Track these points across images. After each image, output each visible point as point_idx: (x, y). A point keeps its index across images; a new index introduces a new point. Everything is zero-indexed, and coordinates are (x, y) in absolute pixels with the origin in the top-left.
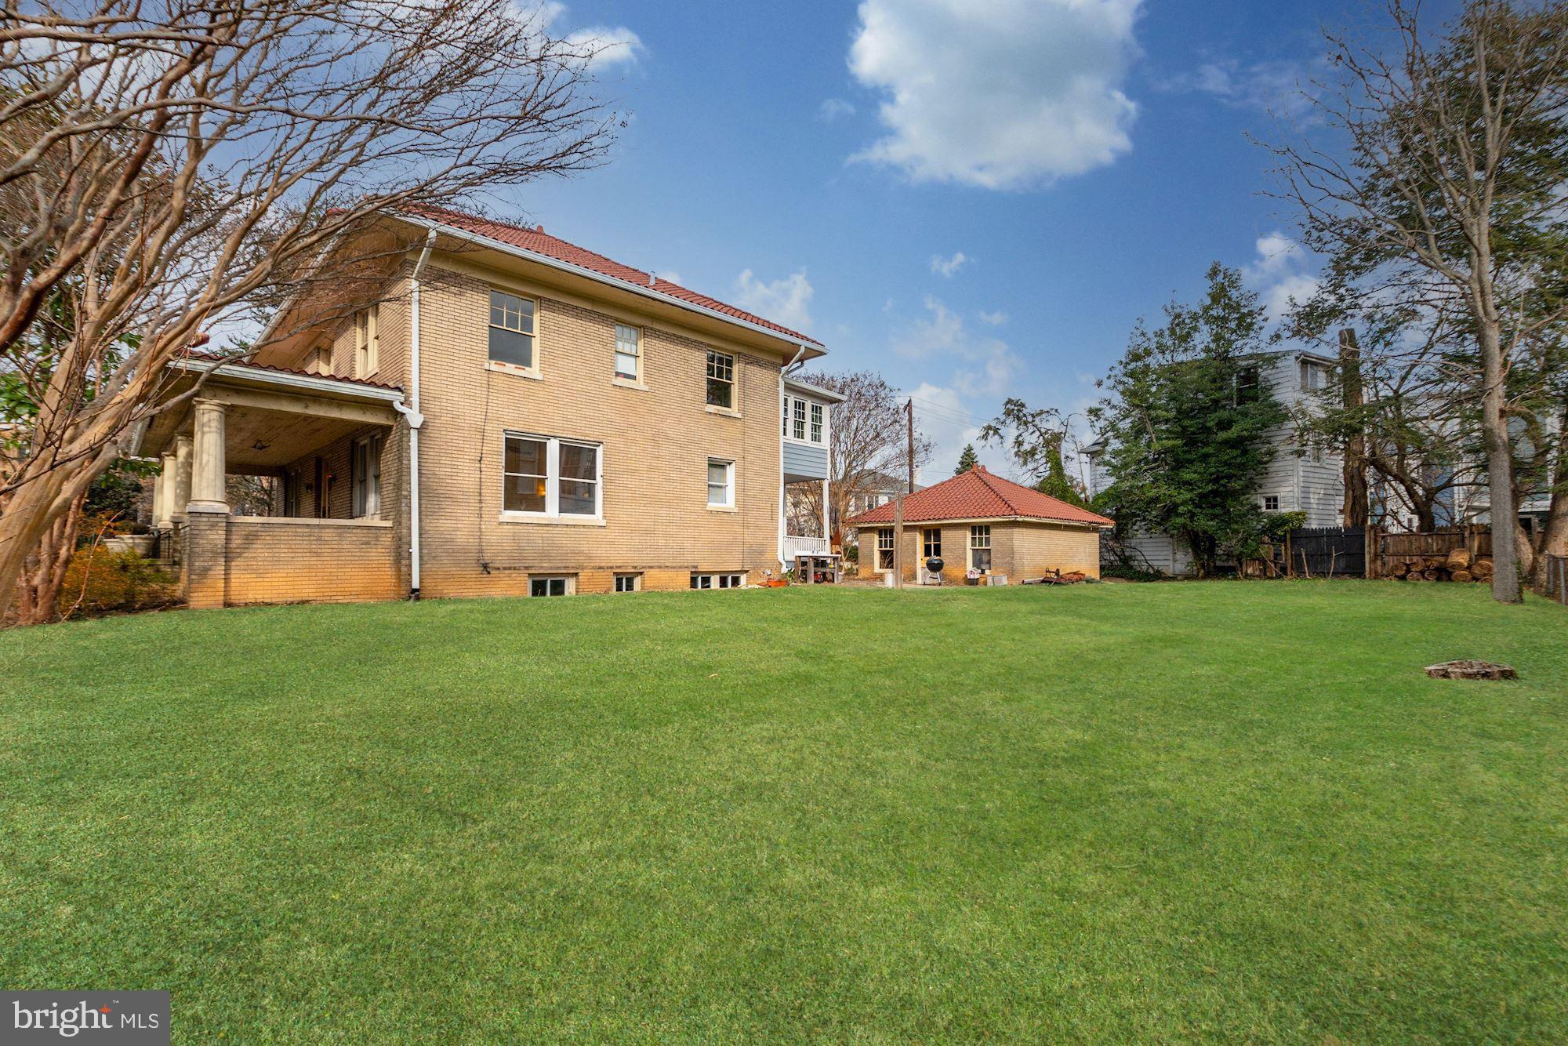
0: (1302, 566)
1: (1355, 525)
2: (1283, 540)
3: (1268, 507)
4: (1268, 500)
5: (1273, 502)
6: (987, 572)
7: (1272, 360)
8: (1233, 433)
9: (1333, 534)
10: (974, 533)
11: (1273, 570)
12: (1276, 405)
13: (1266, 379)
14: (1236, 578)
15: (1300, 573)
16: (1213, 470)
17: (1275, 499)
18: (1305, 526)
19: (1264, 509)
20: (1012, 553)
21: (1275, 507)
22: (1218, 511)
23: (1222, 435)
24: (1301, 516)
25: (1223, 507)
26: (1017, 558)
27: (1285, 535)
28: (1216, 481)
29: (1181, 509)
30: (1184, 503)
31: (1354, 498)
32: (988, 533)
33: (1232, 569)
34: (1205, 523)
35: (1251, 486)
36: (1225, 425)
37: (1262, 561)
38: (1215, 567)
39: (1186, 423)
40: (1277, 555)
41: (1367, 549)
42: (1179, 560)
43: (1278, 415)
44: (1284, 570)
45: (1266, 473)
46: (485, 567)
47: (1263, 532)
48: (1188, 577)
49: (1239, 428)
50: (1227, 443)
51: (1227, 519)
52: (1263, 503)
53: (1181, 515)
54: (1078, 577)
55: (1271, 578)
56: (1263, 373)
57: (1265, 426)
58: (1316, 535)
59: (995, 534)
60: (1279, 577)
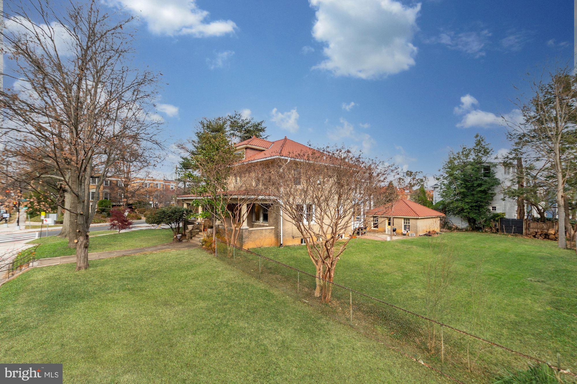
0: (503, 229)
1: (520, 218)
2: (497, 221)
3: (493, 210)
4: (493, 207)
5: (494, 209)
6: (409, 232)
7: (495, 166)
8: (482, 188)
9: (513, 220)
10: (404, 220)
11: (494, 230)
12: (496, 179)
13: (493, 171)
14: (482, 232)
15: (503, 232)
16: (476, 199)
17: (495, 207)
18: (504, 217)
19: (491, 210)
20: (416, 227)
21: (495, 210)
22: (477, 211)
23: (479, 189)
24: (504, 214)
25: (479, 210)
26: (418, 228)
27: (498, 220)
28: (477, 202)
29: (465, 211)
30: (467, 209)
31: (520, 210)
32: (409, 220)
33: (481, 228)
34: (472, 215)
35: (488, 203)
36: (480, 185)
37: (491, 228)
38: (476, 227)
39: (468, 184)
40: (495, 225)
41: (524, 226)
42: (464, 225)
43: (497, 183)
44: (497, 230)
45: (492, 200)
46: (293, 237)
47: (491, 218)
48: (467, 230)
49: (484, 187)
50: (481, 191)
51: (480, 214)
52: (491, 208)
53: (465, 212)
54: (435, 233)
55: (493, 233)
56: (492, 169)
57: (492, 186)
58: (508, 220)
59: (411, 221)
60: (496, 233)
